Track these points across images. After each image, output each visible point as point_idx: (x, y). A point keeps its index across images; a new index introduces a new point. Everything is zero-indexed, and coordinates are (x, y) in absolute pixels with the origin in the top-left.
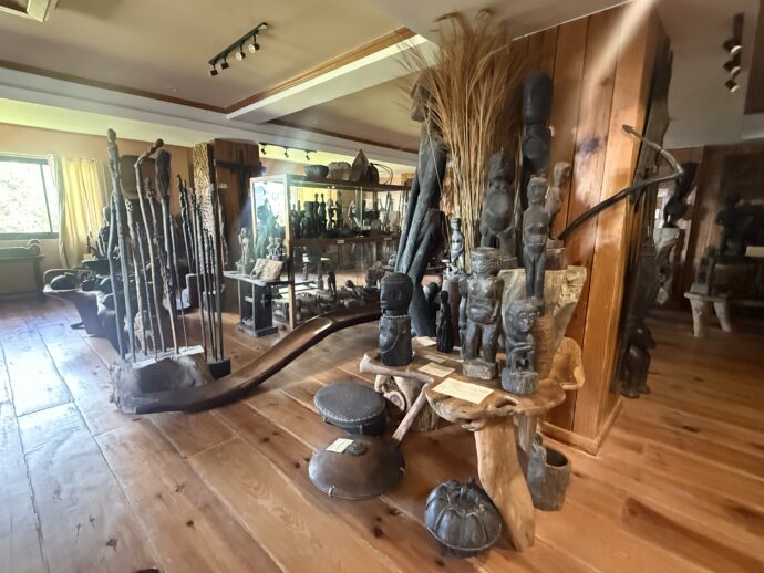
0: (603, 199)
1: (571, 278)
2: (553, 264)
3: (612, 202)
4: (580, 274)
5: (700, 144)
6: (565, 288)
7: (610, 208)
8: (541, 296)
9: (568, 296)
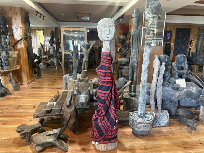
0: (19, 39)
1: (15, 52)
2: (10, 50)
3: (21, 40)
4: (17, 52)
5: (54, 27)
6: (14, 54)
7: (21, 41)
8: (8, 55)
9: (15, 56)
